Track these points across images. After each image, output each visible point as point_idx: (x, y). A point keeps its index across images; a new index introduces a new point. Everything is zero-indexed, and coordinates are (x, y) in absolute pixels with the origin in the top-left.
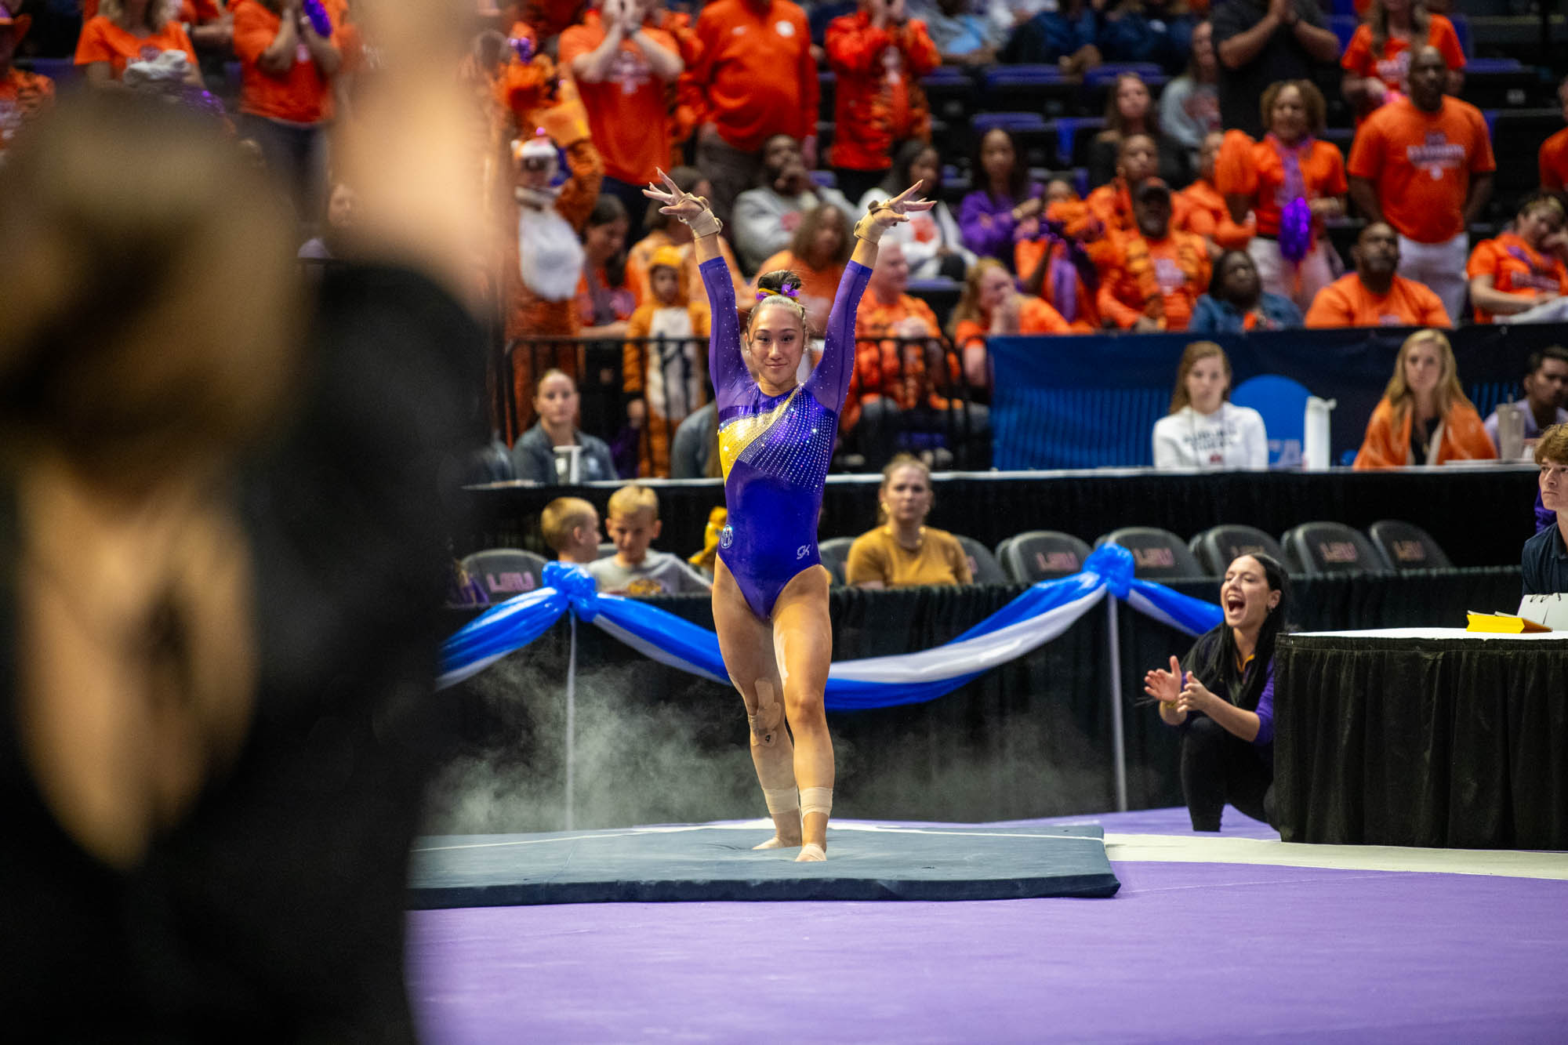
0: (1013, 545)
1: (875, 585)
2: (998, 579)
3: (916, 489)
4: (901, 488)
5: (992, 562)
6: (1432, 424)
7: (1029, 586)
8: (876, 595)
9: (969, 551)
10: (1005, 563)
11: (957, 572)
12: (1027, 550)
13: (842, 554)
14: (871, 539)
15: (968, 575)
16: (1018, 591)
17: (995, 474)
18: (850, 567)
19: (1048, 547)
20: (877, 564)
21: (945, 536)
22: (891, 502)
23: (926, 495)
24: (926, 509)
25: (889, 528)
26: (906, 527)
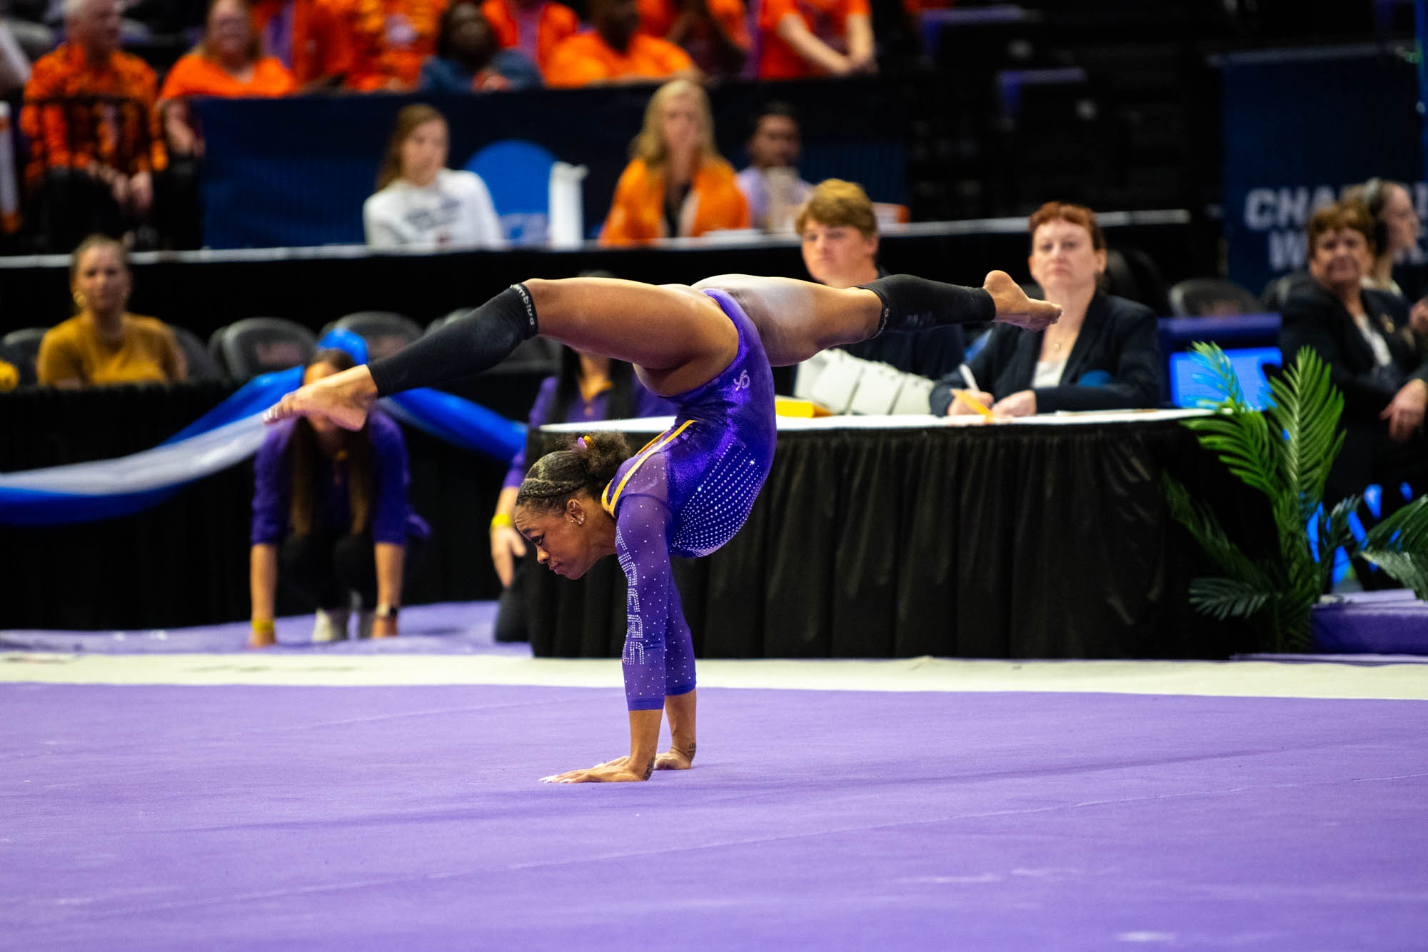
0: (230, 335)
1: (70, 383)
2: (212, 372)
3: (110, 272)
4: (92, 273)
5: (206, 357)
6: (686, 189)
7: (247, 381)
8: (72, 395)
9: (181, 343)
10: (220, 355)
11: (167, 365)
12: (246, 341)
13: (32, 348)
14: (66, 332)
15: (182, 368)
16: (236, 386)
17: (206, 255)
18: (42, 365)
19: (268, 337)
20: (72, 360)
21: (152, 325)
22: (84, 288)
23: (122, 279)
24: (125, 293)
25: (86, 318)
26: (105, 317)
